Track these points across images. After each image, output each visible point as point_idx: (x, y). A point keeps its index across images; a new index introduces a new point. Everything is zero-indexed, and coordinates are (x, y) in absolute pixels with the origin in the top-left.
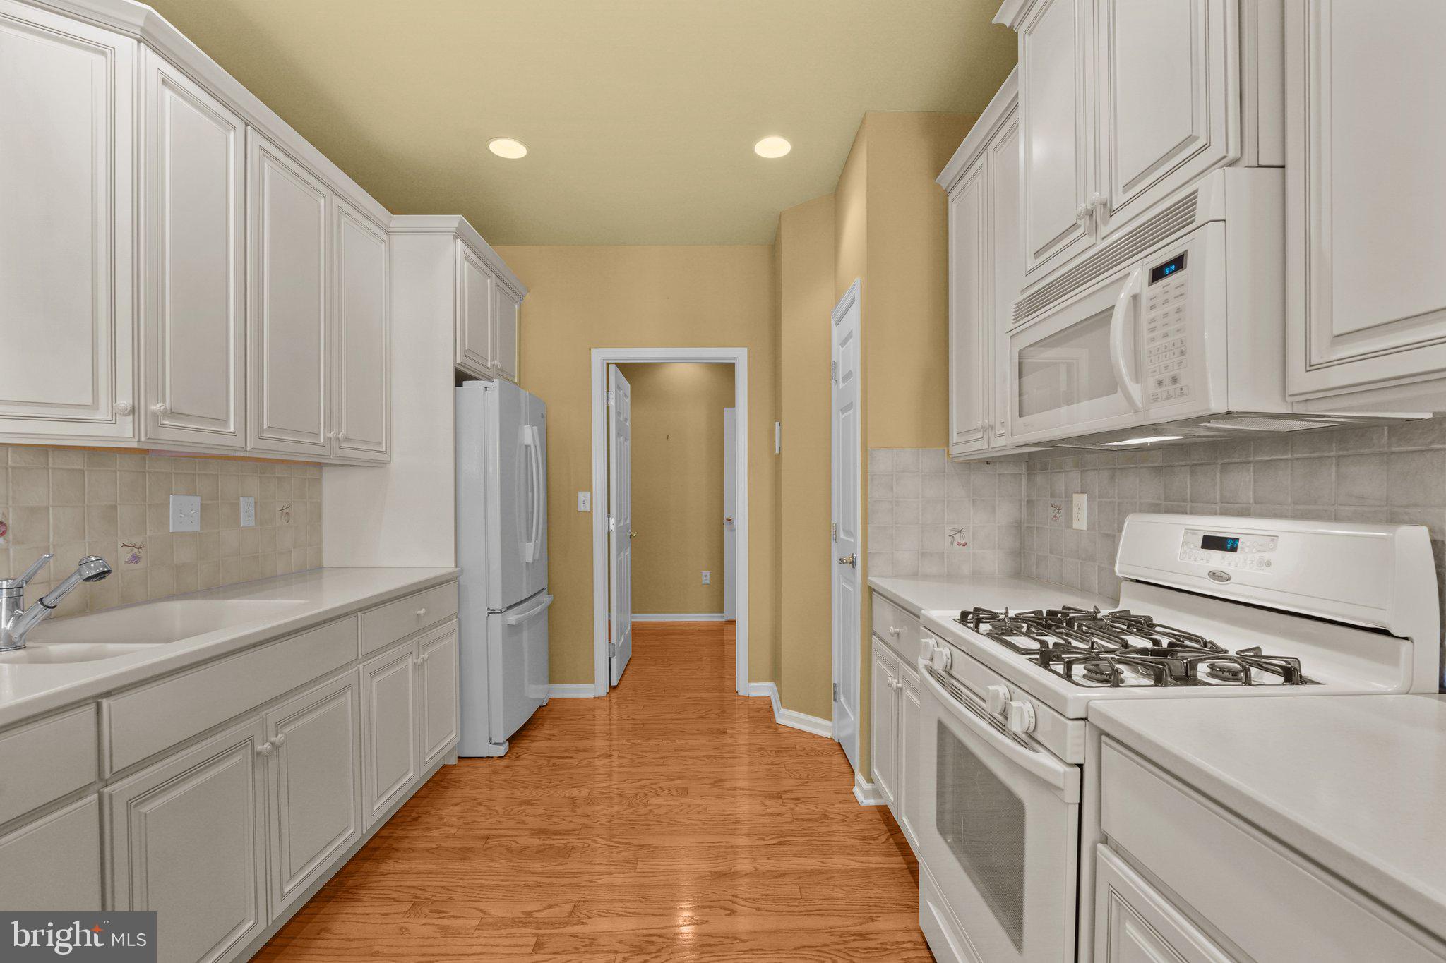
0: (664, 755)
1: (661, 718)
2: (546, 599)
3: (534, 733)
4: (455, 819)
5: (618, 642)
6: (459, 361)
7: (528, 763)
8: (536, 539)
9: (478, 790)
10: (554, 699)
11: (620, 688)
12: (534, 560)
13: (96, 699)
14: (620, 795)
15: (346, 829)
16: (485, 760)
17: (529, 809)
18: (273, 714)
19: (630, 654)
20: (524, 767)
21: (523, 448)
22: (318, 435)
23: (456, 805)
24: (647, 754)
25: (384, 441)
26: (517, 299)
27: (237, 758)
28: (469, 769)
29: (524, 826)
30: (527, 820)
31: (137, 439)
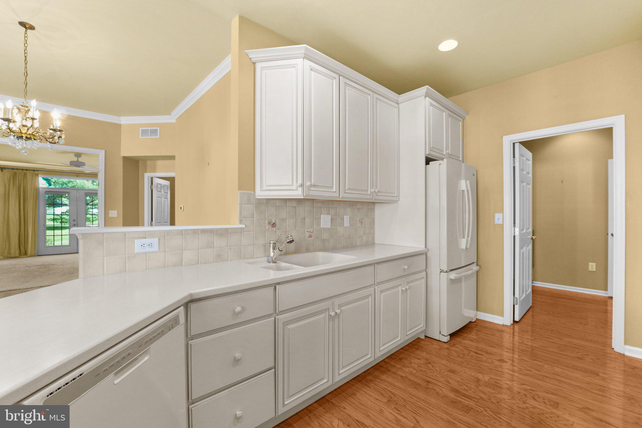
0: (545, 374)
1: (546, 349)
2: (475, 268)
3: (465, 335)
4: (416, 366)
5: (520, 297)
6: (427, 153)
7: (458, 350)
8: (468, 237)
9: (431, 356)
10: (480, 320)
11: (521, 323)
12: (466, 248)
13: (275, 285)
14: (508, 389)
15: (367, 355)
16: (437, 341)
17: (453, 376)
18: (337, 301)
19: (531, 305)
20: (456, 352)
21: (462, 192)
22: (368, 190)
23: (419, 359)
24: (532, 369)
25: (396, 192)
26: (461, 120)
27: (322, 316)
28: (429, 343)
29: (448, 384)
30: (450, 381)
31: (303, 195)
